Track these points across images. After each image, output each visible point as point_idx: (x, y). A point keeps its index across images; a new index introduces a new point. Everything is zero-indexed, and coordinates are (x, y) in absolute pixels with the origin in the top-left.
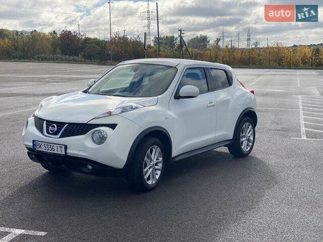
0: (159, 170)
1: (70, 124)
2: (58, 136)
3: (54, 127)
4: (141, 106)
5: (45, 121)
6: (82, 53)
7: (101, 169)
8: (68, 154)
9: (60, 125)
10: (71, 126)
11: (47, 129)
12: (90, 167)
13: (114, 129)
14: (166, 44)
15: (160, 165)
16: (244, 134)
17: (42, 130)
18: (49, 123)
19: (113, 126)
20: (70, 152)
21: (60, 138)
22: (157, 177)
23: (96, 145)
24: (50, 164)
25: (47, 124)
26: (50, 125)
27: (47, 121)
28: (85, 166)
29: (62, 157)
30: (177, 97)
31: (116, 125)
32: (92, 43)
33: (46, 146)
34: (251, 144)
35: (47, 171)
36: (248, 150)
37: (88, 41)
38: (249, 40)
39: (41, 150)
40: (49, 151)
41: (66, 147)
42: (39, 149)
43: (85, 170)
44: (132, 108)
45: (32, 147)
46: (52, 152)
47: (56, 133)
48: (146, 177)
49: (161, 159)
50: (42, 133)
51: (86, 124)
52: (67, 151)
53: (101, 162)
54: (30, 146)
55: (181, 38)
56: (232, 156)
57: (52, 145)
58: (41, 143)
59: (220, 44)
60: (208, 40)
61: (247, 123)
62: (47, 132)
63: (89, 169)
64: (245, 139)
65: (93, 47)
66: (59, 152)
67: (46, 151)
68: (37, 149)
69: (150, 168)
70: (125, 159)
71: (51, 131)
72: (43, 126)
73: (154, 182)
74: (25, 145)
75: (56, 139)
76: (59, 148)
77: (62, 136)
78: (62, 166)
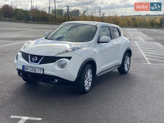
0: (90, 81)
1: (45, 57)
2: (39, 63)
3: (36, 58)
4: (83, 47)
5: (29, 55)
6: (15, 17)
7: (63, 82)
8: (44, 74)
9: (39, 57)
10: (46, 58)
11: (31, 60)
12: (56, 81)
13: (70, 60)
14: (58, 13)
15: (91, 79)
16: (126, 62)
17: (28, 60)
18: (32, 56)
19: (69, 58)
20: (46, 72)
21: (39, 64)
22: (90, 85)
23: (60, 68)
24: (32, 78)
25: (30, 57)
26: (33, 57)
27: (31, 55)
28: (54, 80)
29: (41, 75)
30: (99, 42)
31: (71, 57)
32: (20, 11)
33: (31, 69)
34: (128, 67)
35: (25, 82)
36: (127, 70)
37: (18, 11)
38: (100, 12)
39: (28, 71)
40: (33, 72)
41: (43, 70)
42: (27, 71)
43: (53, 82)
44: (78, 48)
45: (22, 70)
46: (35, 72)
47: (37, 62)
48: (85, 86)
49: (91, 76)
50: (28, 61)
51: (54, 57)
52: (44, 72)
53: (63, 78)
54: (21, 69)
55: (68, 10)
56: (119, 73)
57: (35, 68)
58: (28, 67)
59: (86, 14)
60: (79, 12)
61: (127, 56)
62: (31, 61)
63: (56, 82)
64: (126, 64)
65: (21, 13)
66: (39, 72)
67: (31, 71)
68: (25, 70)
69: (87, 81)
70: (76, 76)
71: (34, 60)
72: (28, 58)
73: (88, 88)
74: (16, 68)
75: (37, 65)
76: (39, 70)
77: (41, 63)
78: (40, 80)
